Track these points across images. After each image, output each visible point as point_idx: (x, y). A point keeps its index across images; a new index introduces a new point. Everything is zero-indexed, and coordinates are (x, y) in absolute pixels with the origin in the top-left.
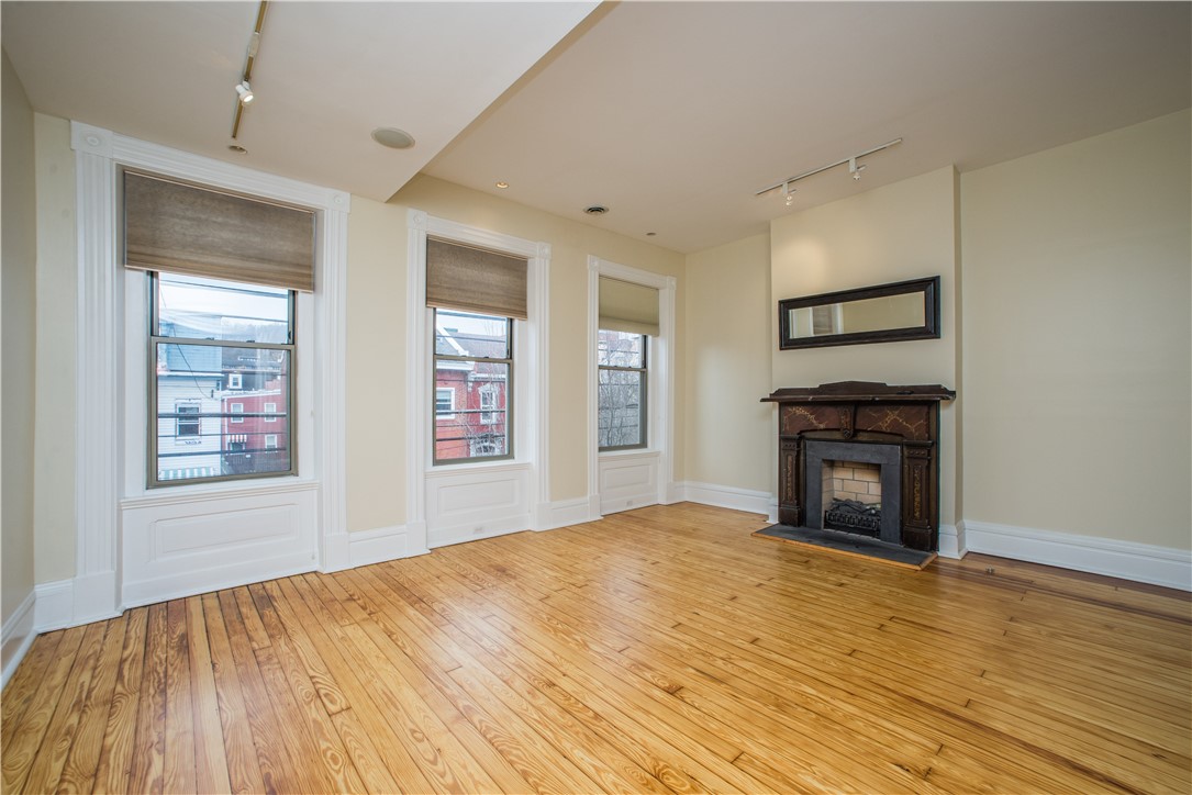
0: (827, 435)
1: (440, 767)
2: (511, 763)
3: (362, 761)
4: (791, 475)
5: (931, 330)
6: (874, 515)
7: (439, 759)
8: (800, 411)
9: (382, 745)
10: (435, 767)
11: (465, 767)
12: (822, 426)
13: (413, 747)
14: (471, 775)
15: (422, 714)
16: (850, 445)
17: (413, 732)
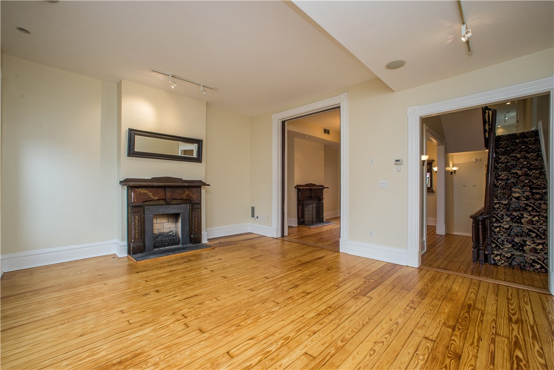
0: (157, 203)
1: (384, 340)
2: (367, 323)
3: (401, 366)
4: (138, 226)
5: (198, 160)
6: (175, 236)
7: (380, 341)
8: (143, 191)
9: (387, 363)
10: (385, 341)
11: (378, 333)
12: (156, 198)
13: (380, 352)
14: (380, 331)
15: (357, 356)
16: (168, 206)
17: (371, 355)
